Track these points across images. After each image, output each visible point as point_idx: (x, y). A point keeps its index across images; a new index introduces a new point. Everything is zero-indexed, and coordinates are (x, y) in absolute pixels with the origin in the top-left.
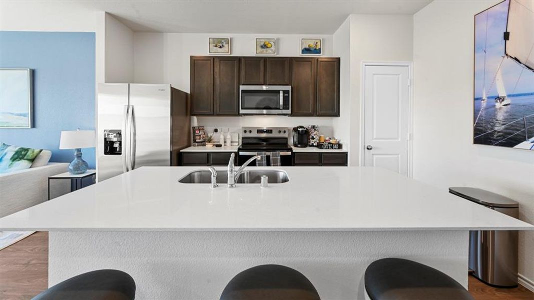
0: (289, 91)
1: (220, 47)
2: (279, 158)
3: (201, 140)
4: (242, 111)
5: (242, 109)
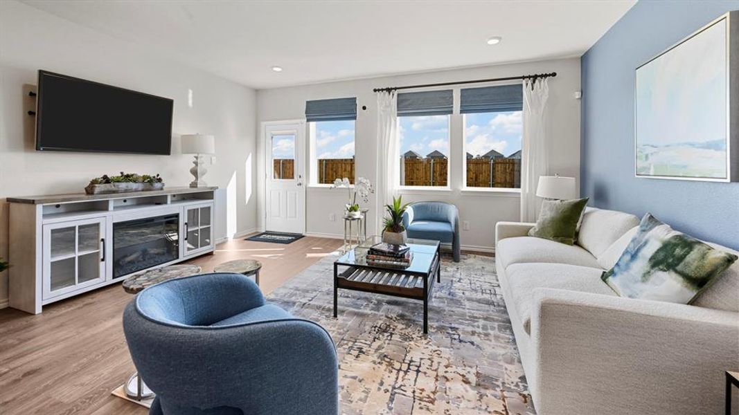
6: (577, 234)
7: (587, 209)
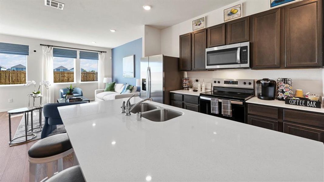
0: (247, 46)
1: (199, 25)
2: (229, 105)
3: (187, 86)
4: (207, 67)
5: (207, 65)
6: (114, 89)
7: (116, 84)
